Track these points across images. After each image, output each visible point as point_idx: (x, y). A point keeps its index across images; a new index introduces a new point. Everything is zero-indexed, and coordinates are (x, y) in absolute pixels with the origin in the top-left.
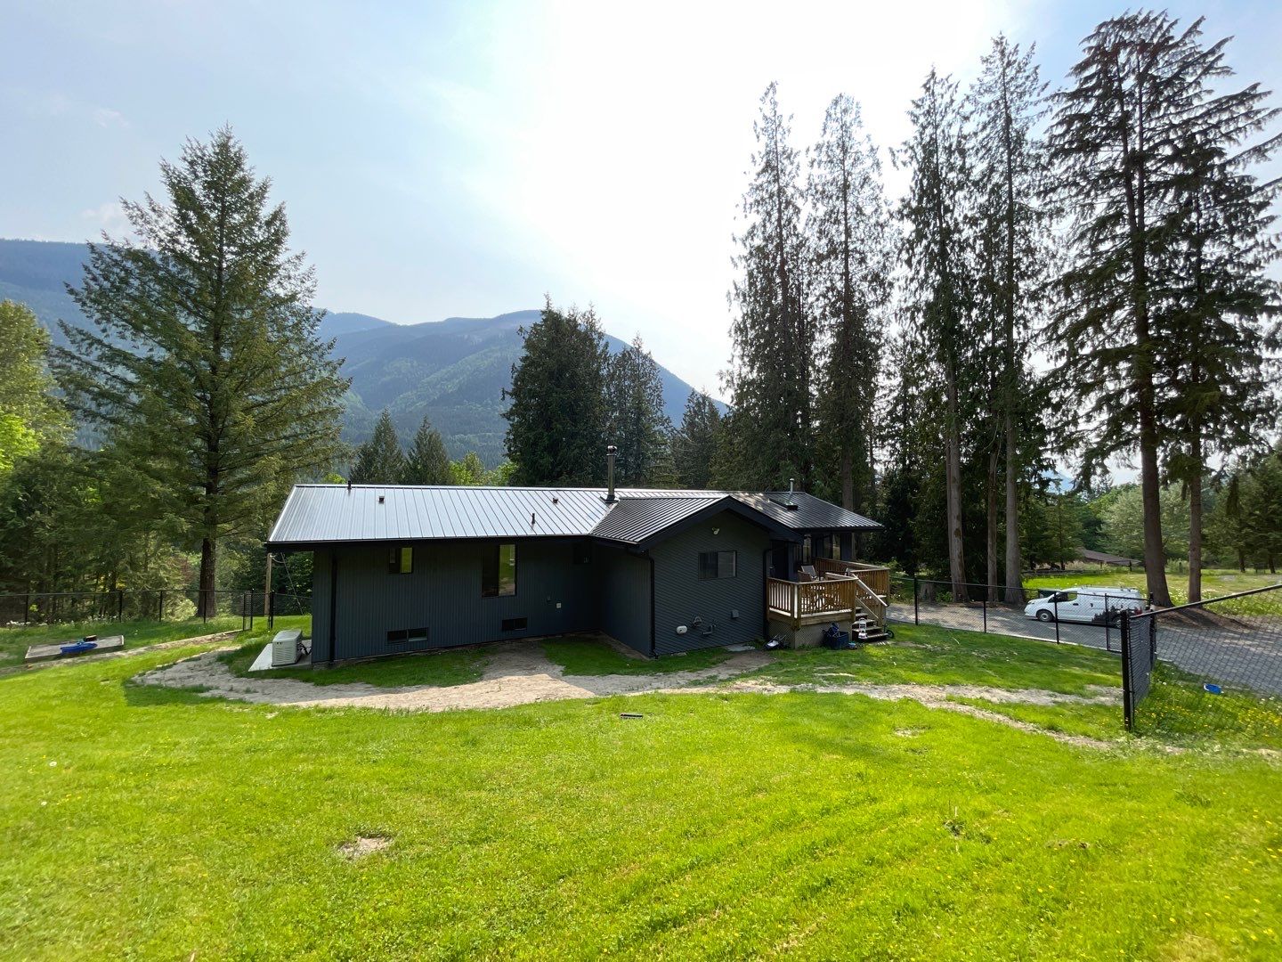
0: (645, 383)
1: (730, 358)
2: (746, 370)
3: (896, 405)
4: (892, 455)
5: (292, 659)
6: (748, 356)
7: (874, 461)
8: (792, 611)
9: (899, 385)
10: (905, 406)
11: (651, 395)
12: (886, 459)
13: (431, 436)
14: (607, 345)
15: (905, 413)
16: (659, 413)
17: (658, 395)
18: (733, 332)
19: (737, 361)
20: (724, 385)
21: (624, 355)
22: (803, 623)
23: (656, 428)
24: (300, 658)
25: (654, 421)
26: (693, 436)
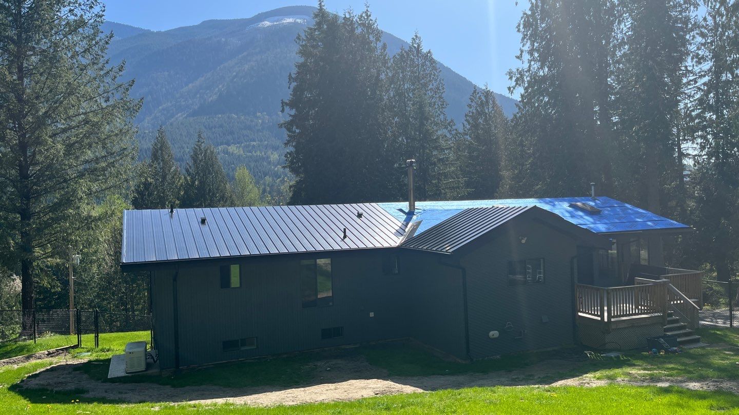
0: (425, 85)
1: (518, 54)
2: (535, 66)
3: (707, 93)
4: (702, 148)
5: (143, 367)
6: (538, 51)
7: (682, 155)
8: (602, 316)
9: (710, 70)
10: (717, 94)
11: (433, 97)
12: (696, 153)
13: (206, 151)
14: (384, 47)
15: (717, 102)
16: (442, 117)
17: (440, 97)
18: (522, 26)
19: (526, 57)
20: (514, 84)
21: (402, 56)
22: (613, 327)
23: (439, 133)
24: (148, 366)
25: (436, 124)
26: (477, 138)
